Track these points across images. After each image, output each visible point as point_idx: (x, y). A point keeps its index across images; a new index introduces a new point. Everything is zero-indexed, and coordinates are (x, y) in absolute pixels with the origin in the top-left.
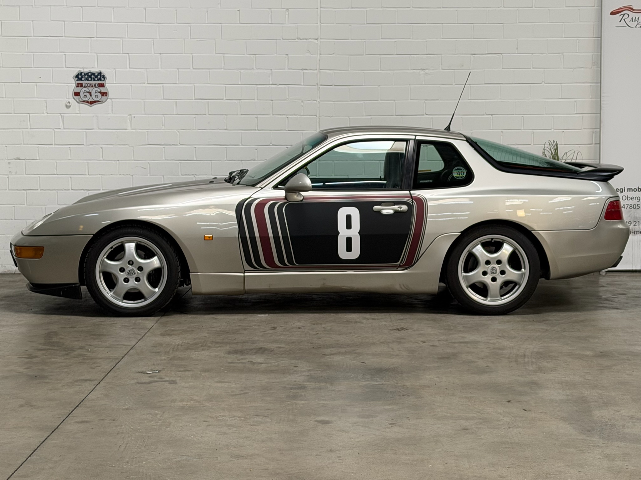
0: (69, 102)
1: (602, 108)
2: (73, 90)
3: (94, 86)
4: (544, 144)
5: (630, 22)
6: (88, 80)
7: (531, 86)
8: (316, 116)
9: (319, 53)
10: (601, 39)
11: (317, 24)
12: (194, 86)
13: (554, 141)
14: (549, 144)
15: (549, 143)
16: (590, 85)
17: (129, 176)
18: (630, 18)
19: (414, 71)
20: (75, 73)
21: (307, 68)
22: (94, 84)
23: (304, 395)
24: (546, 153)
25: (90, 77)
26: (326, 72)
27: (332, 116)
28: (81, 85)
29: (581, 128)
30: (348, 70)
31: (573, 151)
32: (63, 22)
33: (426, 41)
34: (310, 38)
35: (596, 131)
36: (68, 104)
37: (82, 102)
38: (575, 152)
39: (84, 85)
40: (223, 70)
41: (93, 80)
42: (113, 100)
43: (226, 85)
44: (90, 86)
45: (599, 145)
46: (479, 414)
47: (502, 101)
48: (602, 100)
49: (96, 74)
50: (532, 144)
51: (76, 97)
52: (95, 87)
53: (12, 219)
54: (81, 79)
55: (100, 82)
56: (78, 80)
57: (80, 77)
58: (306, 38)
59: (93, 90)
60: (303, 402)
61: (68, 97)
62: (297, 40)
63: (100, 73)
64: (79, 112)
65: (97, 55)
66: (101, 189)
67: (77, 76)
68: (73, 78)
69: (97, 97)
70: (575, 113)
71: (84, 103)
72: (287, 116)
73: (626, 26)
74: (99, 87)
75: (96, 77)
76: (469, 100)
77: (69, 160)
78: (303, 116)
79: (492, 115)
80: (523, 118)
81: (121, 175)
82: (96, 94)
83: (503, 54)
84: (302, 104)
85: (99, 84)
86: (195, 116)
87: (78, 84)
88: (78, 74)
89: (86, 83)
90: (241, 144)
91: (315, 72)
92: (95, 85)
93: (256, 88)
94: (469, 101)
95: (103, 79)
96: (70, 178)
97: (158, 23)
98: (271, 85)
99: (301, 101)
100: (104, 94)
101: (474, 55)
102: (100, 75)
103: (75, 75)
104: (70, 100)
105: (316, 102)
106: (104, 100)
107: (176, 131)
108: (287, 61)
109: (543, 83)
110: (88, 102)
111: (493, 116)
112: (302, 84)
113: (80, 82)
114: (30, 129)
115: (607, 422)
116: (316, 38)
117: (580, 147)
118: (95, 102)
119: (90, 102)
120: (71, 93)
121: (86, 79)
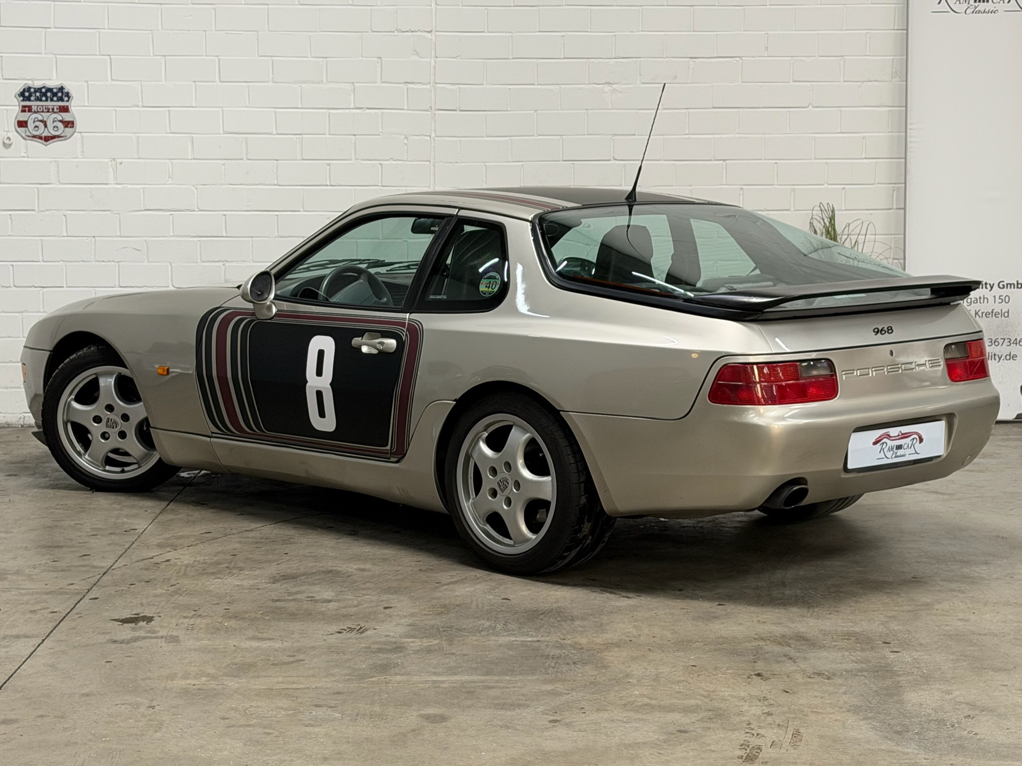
0: (9, 138)
1: (908, 151)
2: (16, 118)
3: (51, 110)
4: (812, 208)
5: (955, 3)
6: (41, 100)
7: (789, 111)
8: (429, 161)
9: (433, 54)
10: (907, 34)
11: (431, 6)
12: (223, 110)
13: (828, 204)
14: (819, 209)
15: (820, 207)
16: (889, 110)
17: (113, 263)
19: (594, 85)
20: (19, 86)
21: (413, 81)
22: (51, 107)
23: (402, 663)
24: (814, 225)
25: (45, 94)
26: (445, 88)
27: (456, 162)
28: (31, 109)
29: (873, 183)
30: (483, 84)
31: (860, 222)
33: (615, 36)
34: (419, 31)
35: (898, 188)
36: (7, 142)
37: (31, 138)
38: (863, 223)
39: (34, 108)
40: (271, 84)
41: (49, 100)
42: (83, 134)
43: (276, 110)
44: (44, 110)
45: (902, 211)
46: (707, 700)
47: (741, 137)
48: (908, 135)
49: (55, 90)
50: (792, 209)
51: (21, 130)
52: (54, 112)
54: (28, 99)
55: (61, 104)
56: (23, 100)
57: (27, 94)
58: (413, 30)
59: (50, 118)
60: (399, 678)
61: (6, 130)
62: (396, 33)
63: (61, 89)
64: (25, 155)
65: (56, 58)
66: (65, 286)
67: (22, 94)
68: (15, 97)
69: (56, 129)
70: (863, 157)
71: (34, 139)
72: (381, 162)
73: (949, 10)
74: (60, 112)
75: (55, 94)
76: (686, 134)
77: (10, 236)
78: (407, 163)
79: (724, 160)
80: (776, 165)
81: (98, 261)
82: (55, 124)
83: (743, 58)
84: (406, 141)
85: (60, 106)
86: (224, 162)
87: (24, 107)
88: (24, 90)
89: (38, 106)
90: (302, 210)
91: (428, 87)
92: (53, 109)
93: (327, 114)
94: (686, 136)
95: (66, 99)
96: (11, 267)
97: (160, 4)
98: (353, 109)
99: (403, 137)
100: (69, 124)
101: (694, 60)
102: (62, 93)
103: (19, 92)
104: (10, 135)
105: (428, 138)
106: (69, 136)
107: (192, 187)
108: (379, 69)
109: (811, 106)
110: (40, 138)
111: (727, 162)
112: (406, 107)
113: (27, 103)
115: (929, 715)
116: (429, 30)
117: (871, 214)
118: (53, 137)
119: (45, 137)
120: (12, 123)
121: (38, 99)
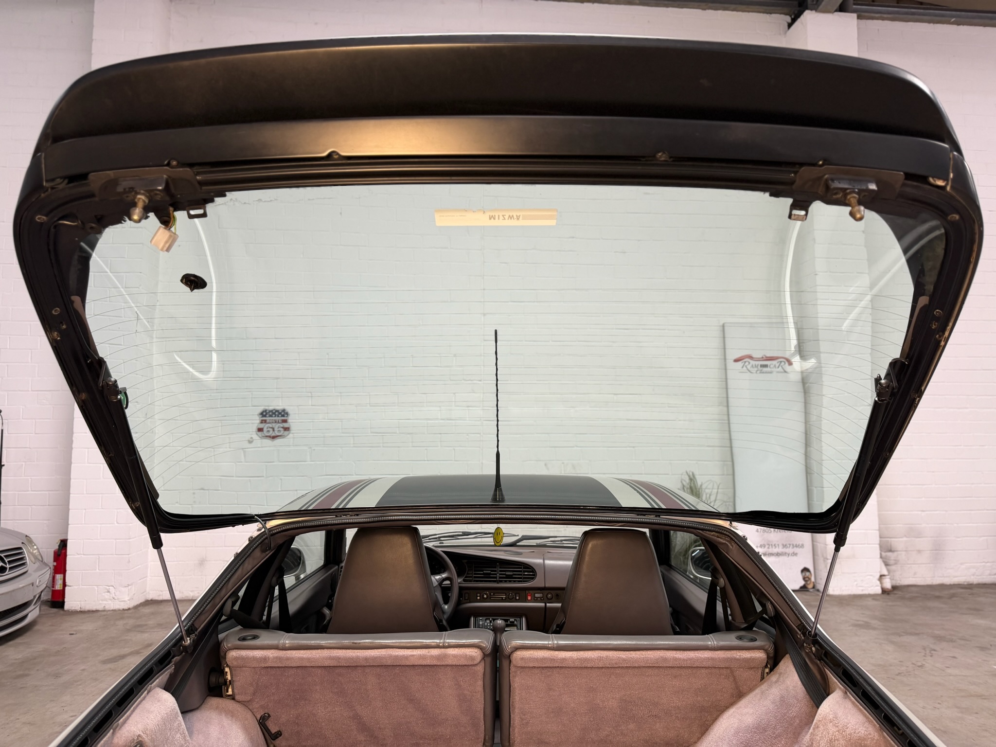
0: (252, 438)
2: (257, 426)
5: (751, 368)
8: (479, 447)
9: (482, 392)
10: (726, 383)
12: (370, 422)
14: (686, 474)
18: (751, 365)
20: (261, 409)
21: (472, 406)
25: (274, 413)
28: (265, 421)
29: (712, 460)
32: (252, 365)
34: (475, 380)
35: (729, 463)
36: (251, 440)
37: (264, 437)
39: (268, 421)
41: (277, 416)
42: (294, 434)
44: (274, 422)
45: (732, 475)
49: (280, 411)
51: (260, 433)
52: (278, 423)
53: (192, 547)
54: (265, 416)
55: (283, 418)
56: (263, 417)
57: (264, 413)
59: (276, 426)
61: (252, 432)
63: (284, 410)
64: (261, 447)
65: (282, 394)
67: (262, 414)
68: (258, 415)
69: (279, 432)
70: (706, 446)
71: (267, 438)
73: (747, 371)
74: (282, 422)
75: (280, 413)
80: (660, 450)
82: (279, 429)
84: (467, 437)
85: (282, 420)
86: (370, 449)
87: (262, 420)
88: (263, 412)
89: (270, 420)
92: (278, 421)
93: (425, 423)
95: (286, 415)
98: (440, 419)
100: (287, 429)
102: (284, 413)
103: (260, 413)
104: (253, 436)
105: (479, 435)
106: (286, 435)
107: (352, 462)
110: (270, 437)
112: (468, 419)
113: (264, 418)
114: (215, 462)
116: (480, 379)
118: (277, 437)
119: (273, 437)
120: (255, 428)
121: (271, 416)
